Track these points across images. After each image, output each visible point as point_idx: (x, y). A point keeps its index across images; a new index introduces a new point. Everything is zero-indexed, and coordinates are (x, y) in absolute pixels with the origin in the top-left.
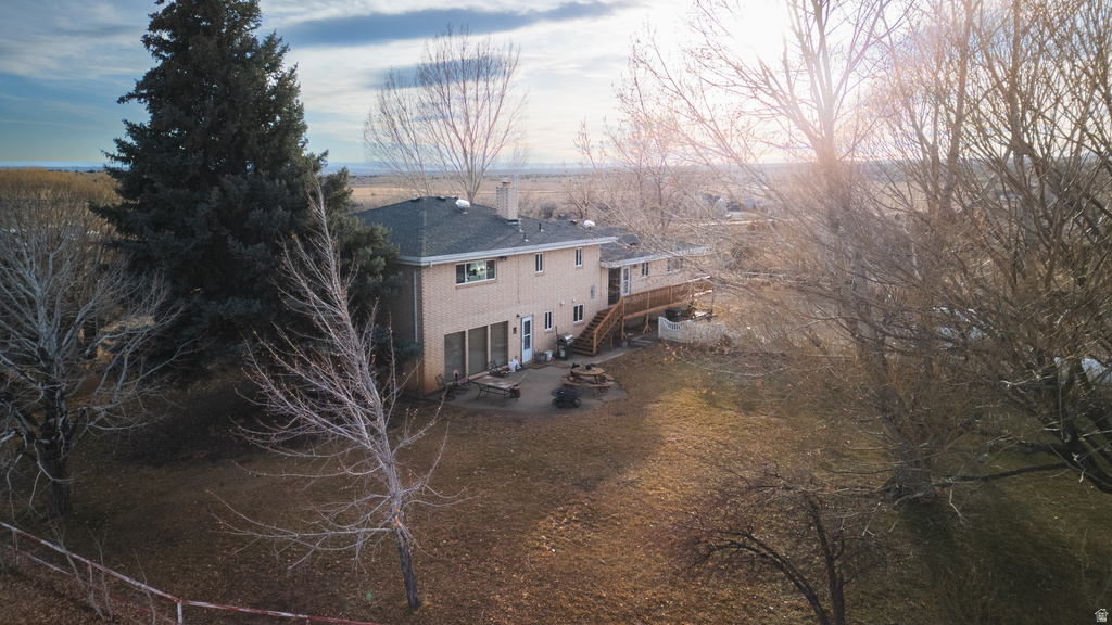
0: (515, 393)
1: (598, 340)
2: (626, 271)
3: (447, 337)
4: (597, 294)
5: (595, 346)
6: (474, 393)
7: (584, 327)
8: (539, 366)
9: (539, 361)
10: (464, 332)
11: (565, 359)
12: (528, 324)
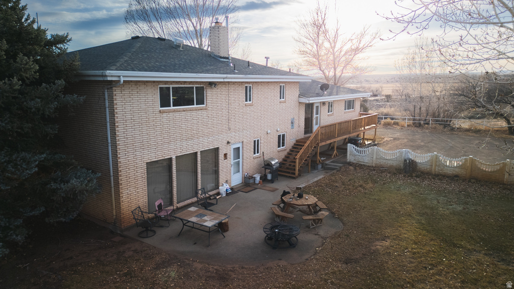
0: (222, 227)
1: (299, 163)
2: (317, 107)
3: (150, 165)
4: (296, 125)
5: (297, 169)
6: (176, 227)
7: (285, 153)
8: (249, 189)
9: (248, 184)
10: (171, 159)
11: (272, 181)
12: (237, 150)
